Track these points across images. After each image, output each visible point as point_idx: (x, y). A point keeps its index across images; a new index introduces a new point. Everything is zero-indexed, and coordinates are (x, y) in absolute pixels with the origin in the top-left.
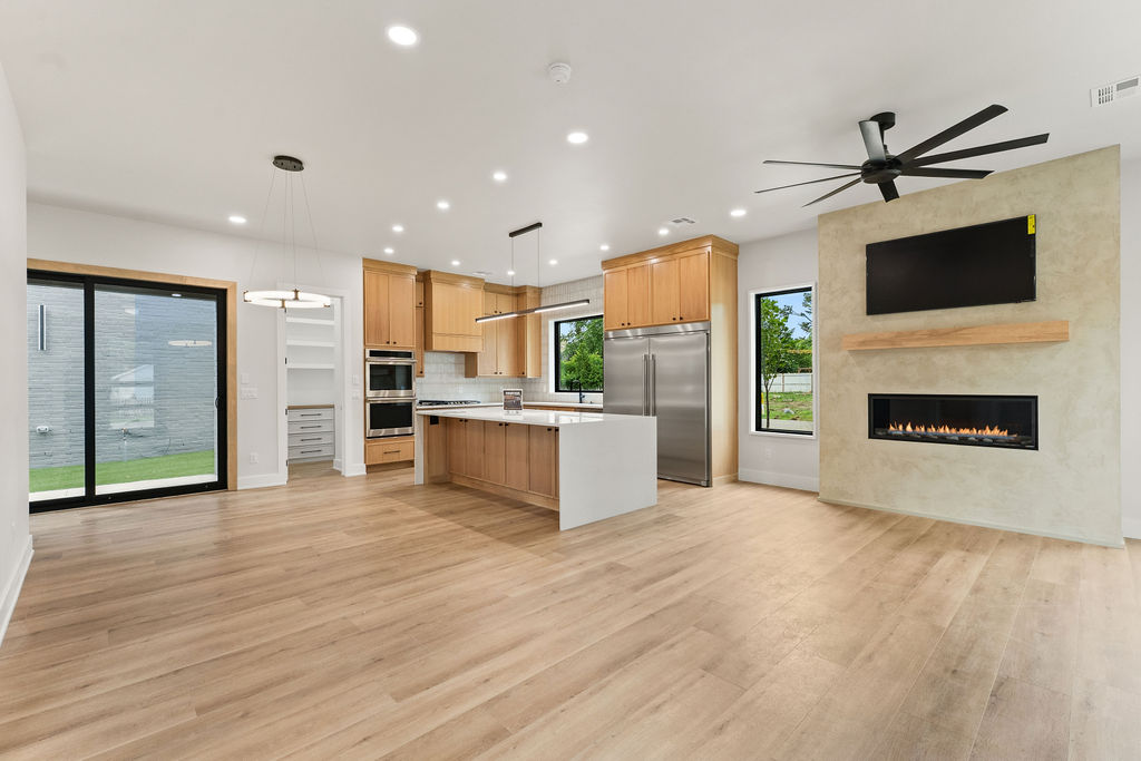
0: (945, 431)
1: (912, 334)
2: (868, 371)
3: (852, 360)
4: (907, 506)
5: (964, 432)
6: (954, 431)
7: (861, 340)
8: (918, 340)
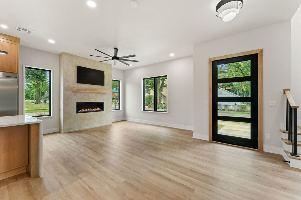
0: (91, 110)
1: (88, 89)
2: (77, 97)
3: (72, 94)
4: (85, 127)
5: (94, 109)
6: (92, 110)
7: (78, 89)
8: (90, 90)
